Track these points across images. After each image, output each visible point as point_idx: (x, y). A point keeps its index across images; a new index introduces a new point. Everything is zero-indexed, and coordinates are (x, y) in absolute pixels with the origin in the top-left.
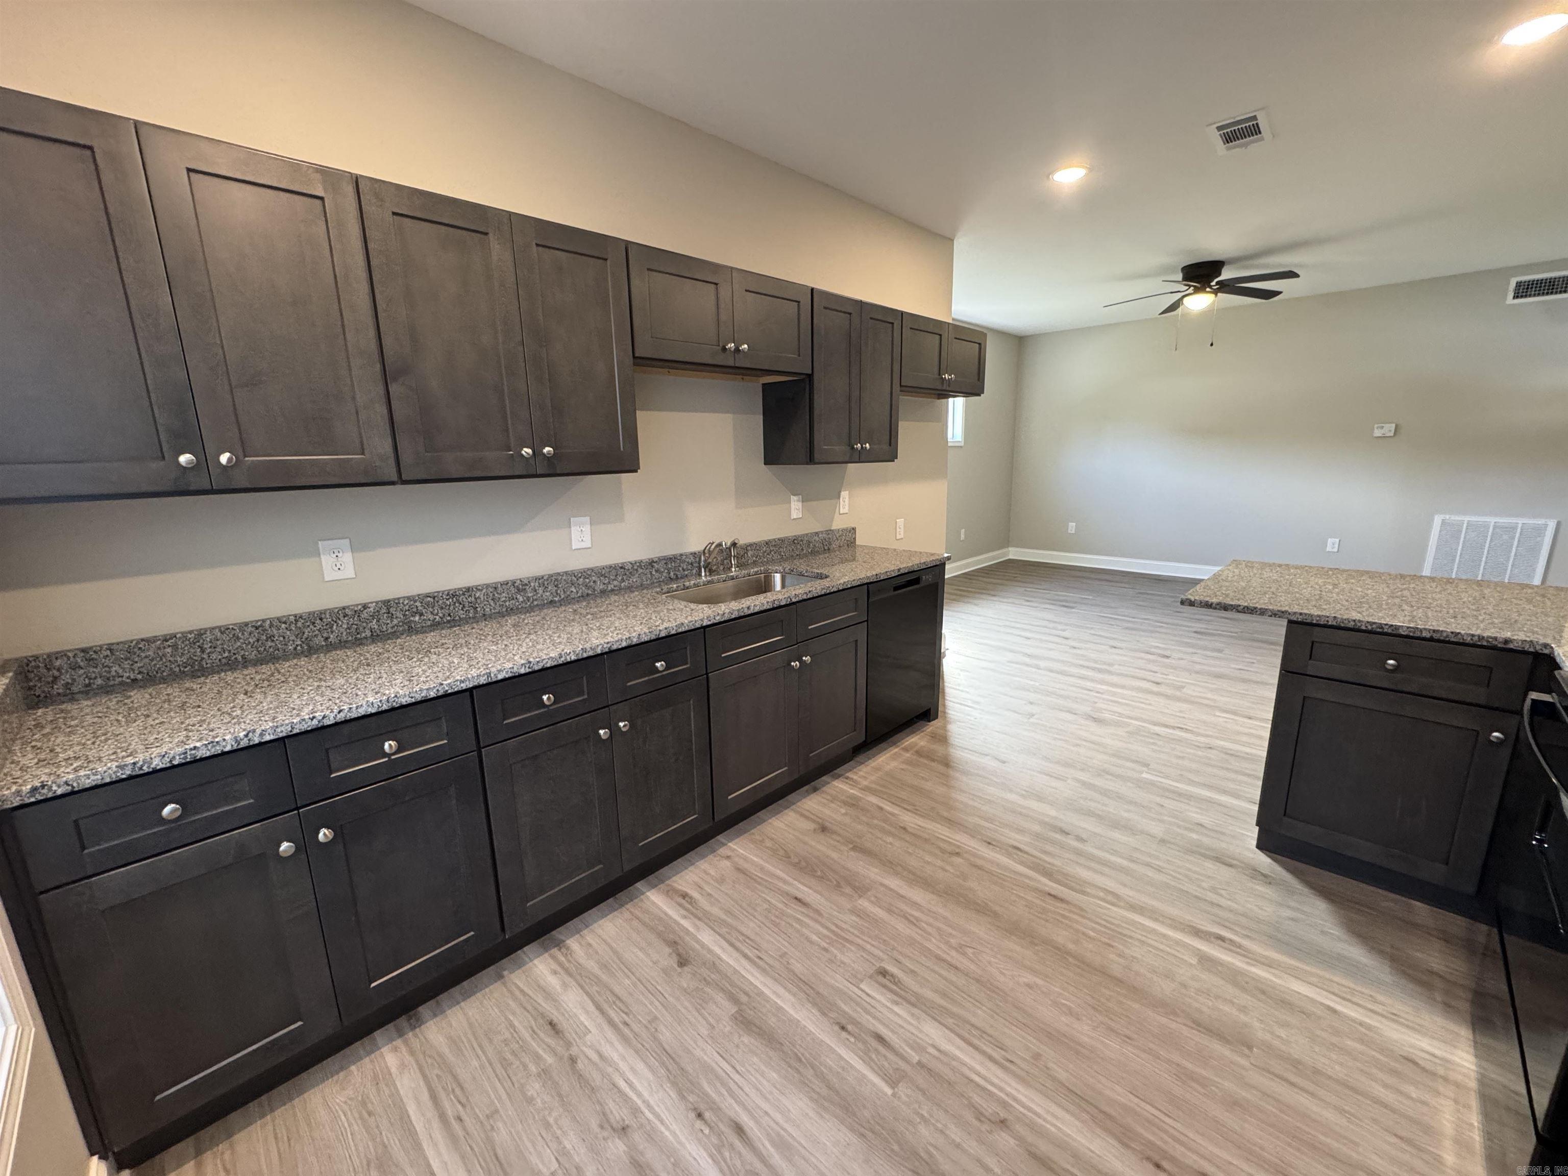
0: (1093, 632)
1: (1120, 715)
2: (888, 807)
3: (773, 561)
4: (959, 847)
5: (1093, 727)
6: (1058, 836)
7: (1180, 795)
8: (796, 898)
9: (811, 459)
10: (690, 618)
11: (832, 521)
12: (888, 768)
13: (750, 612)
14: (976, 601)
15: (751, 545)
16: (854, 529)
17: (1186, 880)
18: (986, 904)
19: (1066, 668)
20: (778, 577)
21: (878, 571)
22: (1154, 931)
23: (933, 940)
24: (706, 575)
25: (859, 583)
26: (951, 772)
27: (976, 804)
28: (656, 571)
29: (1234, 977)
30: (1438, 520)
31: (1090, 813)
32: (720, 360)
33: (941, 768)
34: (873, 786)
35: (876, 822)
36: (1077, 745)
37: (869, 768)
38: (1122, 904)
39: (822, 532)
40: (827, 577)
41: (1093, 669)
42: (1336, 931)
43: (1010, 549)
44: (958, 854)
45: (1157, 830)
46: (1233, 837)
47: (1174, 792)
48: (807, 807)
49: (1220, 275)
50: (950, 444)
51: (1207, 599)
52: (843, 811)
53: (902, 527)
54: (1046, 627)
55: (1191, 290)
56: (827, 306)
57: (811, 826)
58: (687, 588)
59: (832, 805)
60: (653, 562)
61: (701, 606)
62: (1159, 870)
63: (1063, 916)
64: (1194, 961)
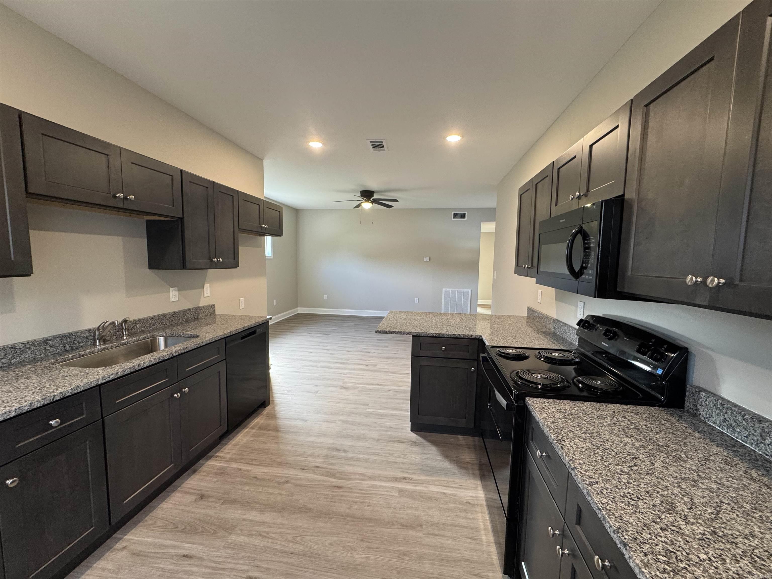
0: (339, 345)
1: (355, 383)
2: (244, 467)
3: (158, 329)
4: (287, 477)
5: (344, 391)
6: (336, 453)
7: (381, 415)
8: (184, 556)
9: (184, 266)
10: (85, 381)
11: (199, 301)
12: (242, 442)
13: (140, 368)
14: (284, 337)
15: (139, 320)
16: (214, 305)
17: (389, 455)
18: (305, 505)
19: (329, 365)
20: (162, 340)
21: (231, 330)
22: (381, 486)
23: (278, 542)
24: (100, 345)
25: (220, 338)
26: (280, 434)
27: (294, 449)
28: (50, 346)
29: (411, 495)
30: (444, 290)
31: (348, 436)
32: (111, 203)
33: (274, 434)
34: (234, 456)
35: (237, 479)
36: (339, 403)
37: (230, 446)
38: (366, 478)
39: (193, 309)
40: (198, 336)
41: (341, 363)
42: (439, 458)
43: (299, 308)
44: (287, 482)
45: (375, 435)
46: (402, 429)
47: (379, 415)
48: (188, 486)
49: (373, 196)
50: (266, 258)
51: (385, 330)
52: (215, 480)
53: (243, 302)
54: (318, 345)
55: (364, 201)
56: (192, 181)
57: (193, 498)
58: (83, 356)
59: (208, 478)
60: (47, 340)
61: (96, 370)
62: (378, 455)
63: (342, 496)
64: (396, 494)
